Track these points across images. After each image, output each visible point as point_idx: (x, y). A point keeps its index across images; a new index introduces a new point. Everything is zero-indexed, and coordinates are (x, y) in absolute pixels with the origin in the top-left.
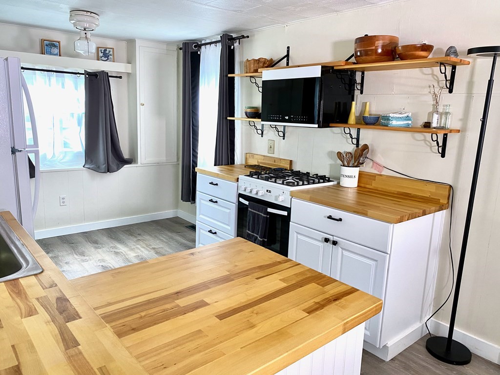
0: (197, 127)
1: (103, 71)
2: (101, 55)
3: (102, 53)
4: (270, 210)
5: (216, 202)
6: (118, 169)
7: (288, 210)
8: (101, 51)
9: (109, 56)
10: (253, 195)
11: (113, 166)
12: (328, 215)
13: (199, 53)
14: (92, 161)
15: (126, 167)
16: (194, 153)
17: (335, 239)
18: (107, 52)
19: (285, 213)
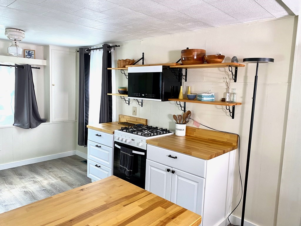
0: (88, 98)
1: (28, 64)
2: (26, 54)
3: (27, 53)
4: (134, 152)
5: (100, 147)
6: (37, 126)
7: (145, 151)
8: (26, 52)
9: (31, 55)
10: (123, 142)
11: (33, 124)
12: (169, 155)
13: (89, 54)
14: (19, 121)
15: (42, 125)
16: (86, 115)
17: (174, 169)
18: (31, 53)
19: (143, 154)
